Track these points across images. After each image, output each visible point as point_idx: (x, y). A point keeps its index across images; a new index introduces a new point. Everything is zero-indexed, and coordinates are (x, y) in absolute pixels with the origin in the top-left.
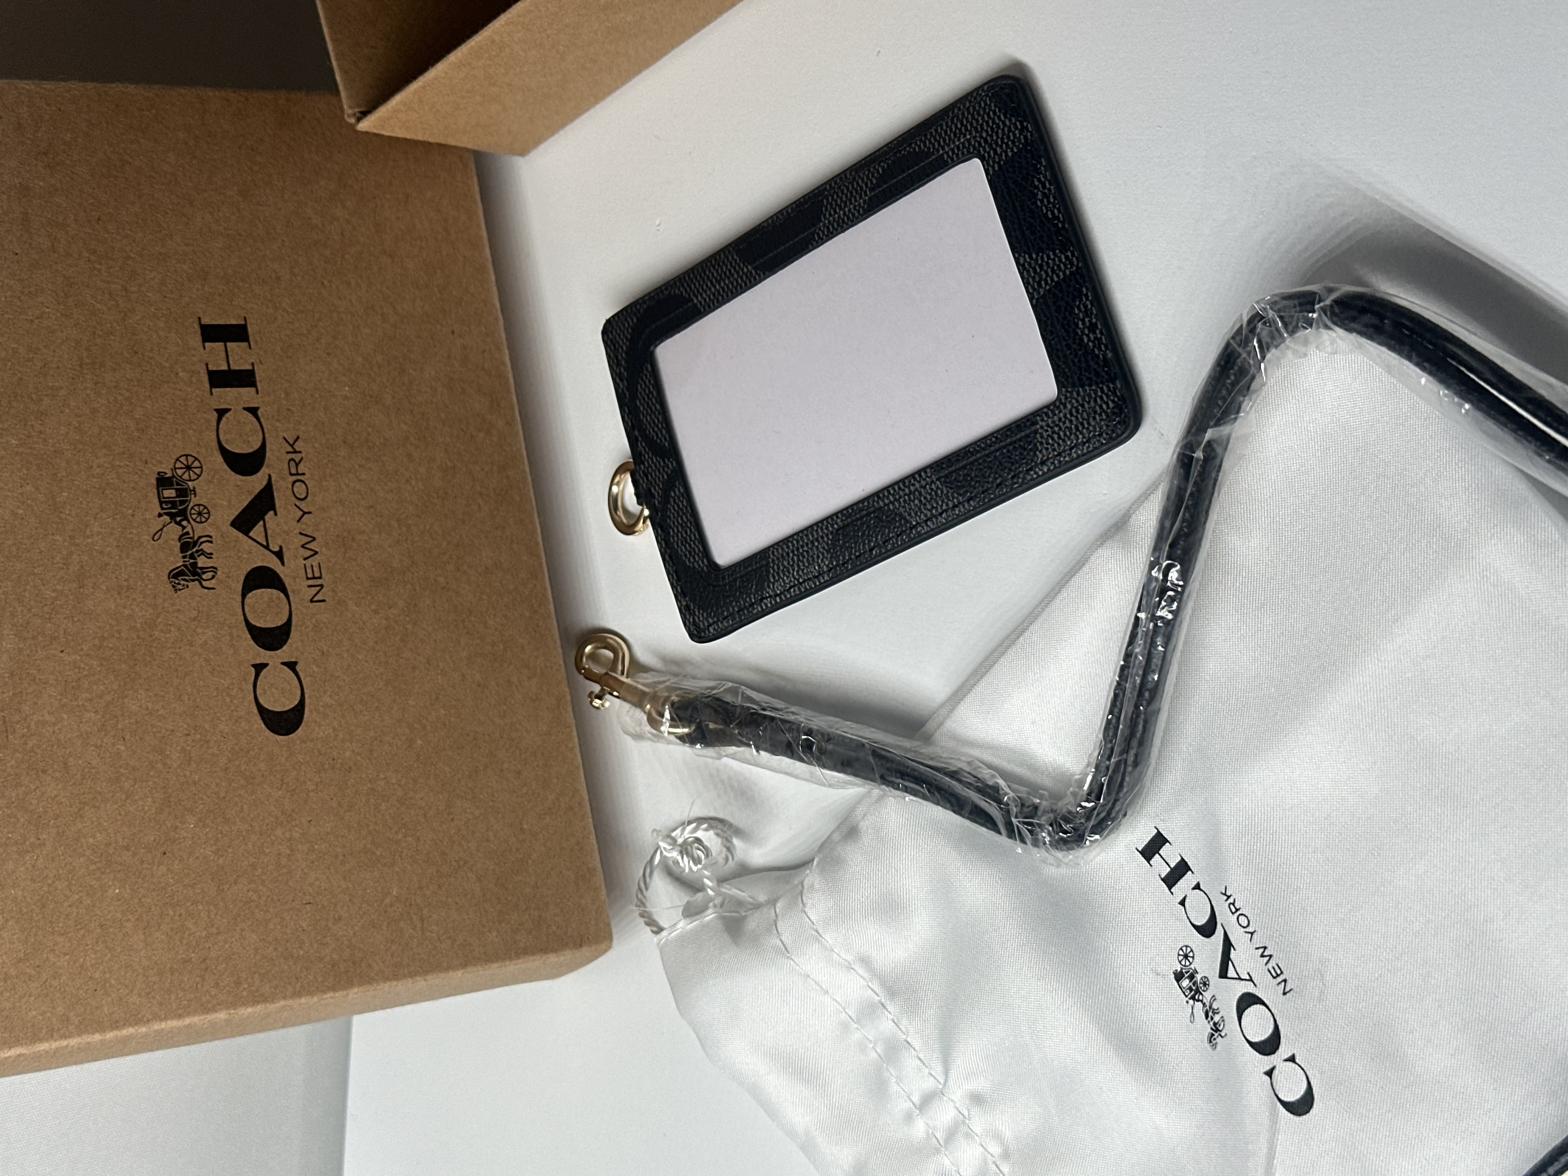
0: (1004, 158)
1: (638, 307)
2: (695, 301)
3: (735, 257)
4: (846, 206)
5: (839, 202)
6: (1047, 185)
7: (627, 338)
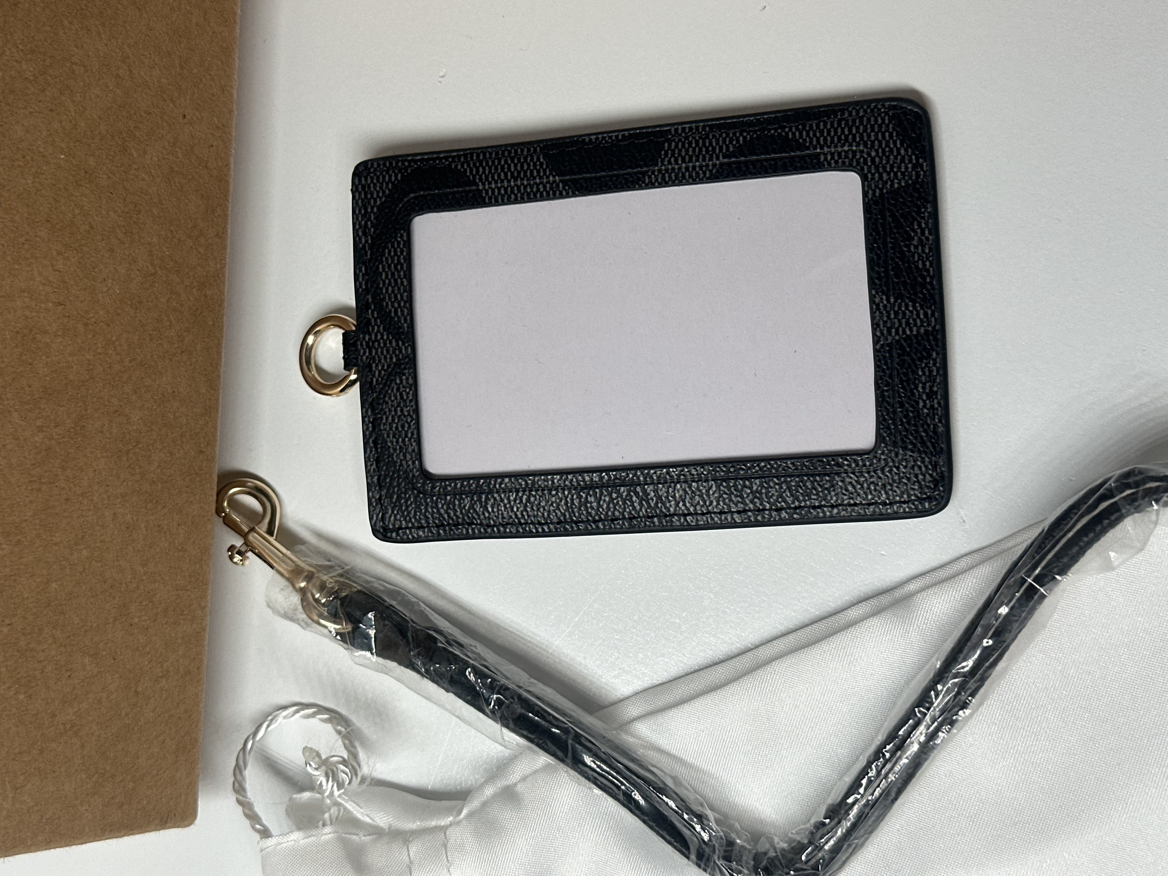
0: (888, 187)
1: (406, 164)
2: (481, 187)
3: (542, 160)
4: (690, 160)
5: (683, 153)
6: (927, 232)
7: (384, 192)
